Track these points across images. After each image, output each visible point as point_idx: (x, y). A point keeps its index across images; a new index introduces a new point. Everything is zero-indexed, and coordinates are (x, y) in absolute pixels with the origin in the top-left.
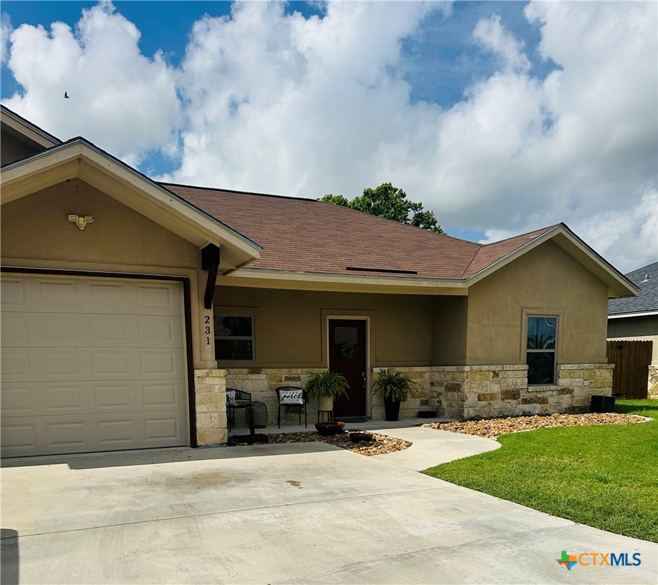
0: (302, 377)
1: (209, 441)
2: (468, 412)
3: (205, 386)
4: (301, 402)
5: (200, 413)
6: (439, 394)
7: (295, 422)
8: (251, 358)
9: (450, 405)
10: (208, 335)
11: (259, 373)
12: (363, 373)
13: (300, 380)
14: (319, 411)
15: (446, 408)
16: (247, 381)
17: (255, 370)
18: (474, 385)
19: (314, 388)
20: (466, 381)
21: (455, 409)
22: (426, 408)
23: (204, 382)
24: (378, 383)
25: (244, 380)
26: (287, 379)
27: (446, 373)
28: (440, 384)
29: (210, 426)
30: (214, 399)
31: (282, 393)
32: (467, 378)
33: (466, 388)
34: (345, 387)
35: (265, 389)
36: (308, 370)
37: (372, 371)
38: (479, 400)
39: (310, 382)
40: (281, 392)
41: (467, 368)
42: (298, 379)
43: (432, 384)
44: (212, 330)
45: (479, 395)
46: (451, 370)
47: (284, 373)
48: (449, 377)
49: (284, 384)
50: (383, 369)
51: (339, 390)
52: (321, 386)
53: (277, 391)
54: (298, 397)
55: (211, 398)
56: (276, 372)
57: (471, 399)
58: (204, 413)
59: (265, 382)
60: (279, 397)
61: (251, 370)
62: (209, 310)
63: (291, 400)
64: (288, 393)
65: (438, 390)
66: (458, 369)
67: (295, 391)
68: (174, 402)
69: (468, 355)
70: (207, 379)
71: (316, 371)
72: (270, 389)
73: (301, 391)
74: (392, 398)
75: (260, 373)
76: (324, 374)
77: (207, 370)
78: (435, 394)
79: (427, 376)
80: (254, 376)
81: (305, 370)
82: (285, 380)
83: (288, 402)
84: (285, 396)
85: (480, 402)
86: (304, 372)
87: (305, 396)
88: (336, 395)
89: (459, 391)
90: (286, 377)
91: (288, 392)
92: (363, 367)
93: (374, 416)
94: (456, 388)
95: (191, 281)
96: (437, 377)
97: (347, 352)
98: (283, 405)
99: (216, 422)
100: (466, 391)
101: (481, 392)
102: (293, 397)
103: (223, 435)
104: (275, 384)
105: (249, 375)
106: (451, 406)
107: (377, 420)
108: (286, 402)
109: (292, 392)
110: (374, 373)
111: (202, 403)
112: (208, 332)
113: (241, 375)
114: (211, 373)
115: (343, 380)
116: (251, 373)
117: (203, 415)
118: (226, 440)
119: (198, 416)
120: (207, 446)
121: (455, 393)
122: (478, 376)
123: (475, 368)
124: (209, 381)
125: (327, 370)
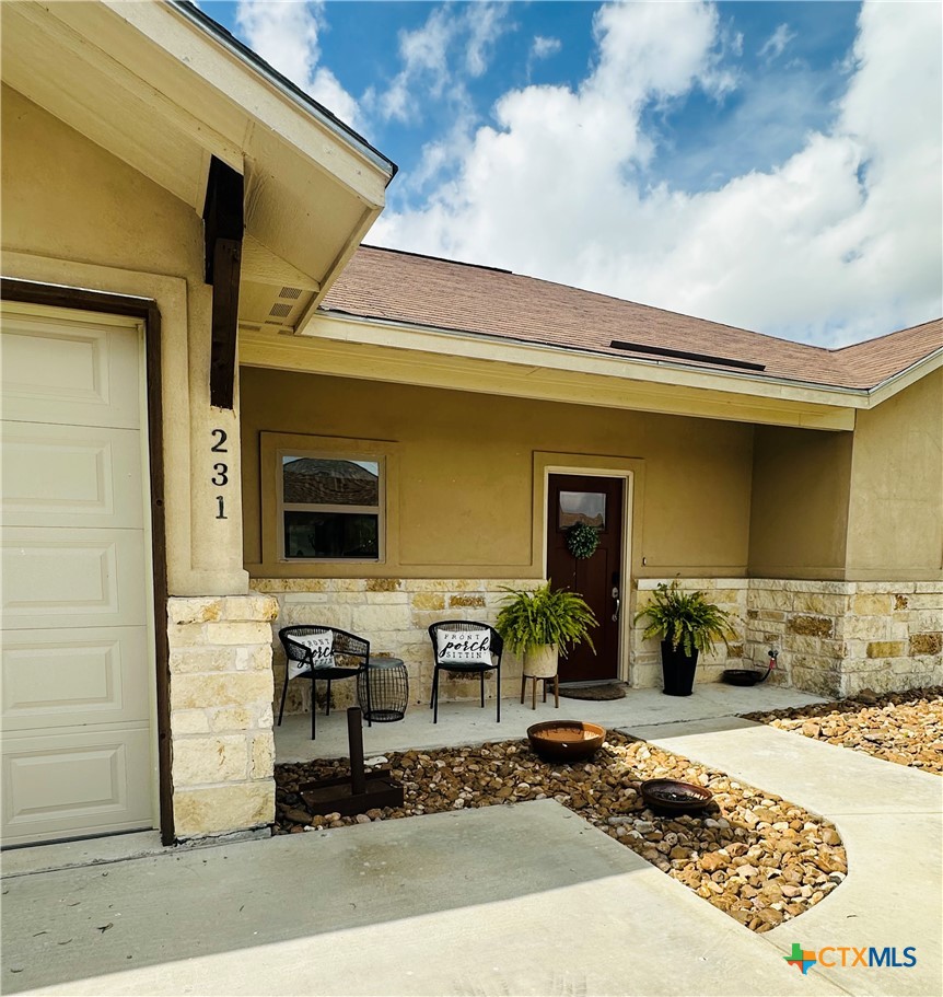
0: (488, 598)
1: (212, 823)
2: (849, 685)
3: (202, 650)
4: (486, 658)
5: (185, 736)
6: (769, 639)
7: (470, 698)
8: (375, 555)
9: (801, 663)
10: (220, 491)
11: (390, 589)
12: (615, 590)
13: (484, 605)
14: (525, 677)
15: (788, 668)
16: (364, 607)
17: (384, 583)
18: (861, 625)
19: (520, 625)
20: (847, 614)
21: (815, 672)
22: (737, 664)
23: (199, 639)
24: (649, 612)
25: (357, 605)
26: (456, 602)
27: (795, 595)
28: (774, 616)
29: (219, 776)
30: (232, 692)
31: (444, 637)
32: (849, 608)
33: (846, 629)
34: (587, 624)
35: (406, 624)
36: (502, 583)
37: (635, 586)
38: (870, 655)
39: (508, 610)
40: (441, 633)
41: (850, 588)
42: (481, 602)
43: (752, 614)
44: (234, 474)
45: (870, 644)
46: (805, 589)
47: (449, 589)
48: (799, 605)
49: (449, 613)
50: (663, 582)
51: (575, 631)
52: (535, 621)
53: (432, 630)
54: (481, 647)
55: (222, 687)
56: (431, 588)
57: (855, 655)
58: (197, 735)
59: (406, 610)
60: (436, 646)
61: (372, 582)
62: (226, 411)
63: (464, 655)
64: (458, 637)
65: (768, 629)
66: (826, 587)
67: (473, 633)
68: (109, 698)
69: (849, 559)
70: (211, 627)
71: (519, 585)
72: (418, 625)
73: (487, 633)
74: (683, 647)
75: (393, 590)
76: (536, 592)
77: (209, 602)
78: (760, 637)
79: (741, 597)
80: (380, 597)
81: (496, 582)
82: (452, 605)
83: (458, 659)
84: (450, 645)
85: (870, 661)
86: (493, 588)
87: (496, 646)
88: (569, 645)
89: (826, 634)
90: (453, 599)
91: (458, 634)
92: (616, 578)
93: (636, 681)
94: (820, 627)
95: (164, 312)
96: (765, 602)
97: (584, 545)
98: (447, 666)
99: (238, 761)
100: (846, 636)
101: (874, 640)
102: (470, 647)
103: (259, 801)
104: (430, 615)
105: (370, 594)
106: (803, 666)
107: (643, 689)
108: (451, 659)
109: (466, 634)
110: (640, 591)
111: (191, 705)
112: (220, 479)
113: (349, 594)
114: (224, 610)
115: (583, 608)
116: (373, 589)
117: (192, 743)
118: (270, 814)
119: (176, 745)
120: (207, 840)
121: (816, 639)
122: (869, 606)
123: (867, 587)
124: (215, 634)
125: (544, 583)
